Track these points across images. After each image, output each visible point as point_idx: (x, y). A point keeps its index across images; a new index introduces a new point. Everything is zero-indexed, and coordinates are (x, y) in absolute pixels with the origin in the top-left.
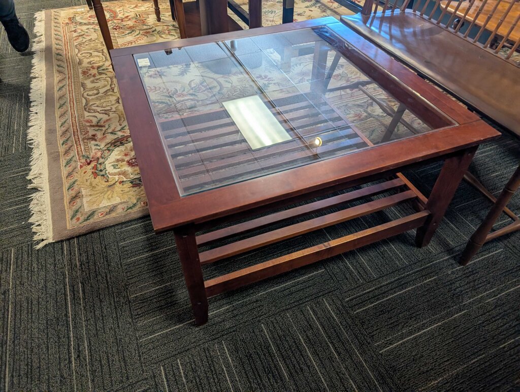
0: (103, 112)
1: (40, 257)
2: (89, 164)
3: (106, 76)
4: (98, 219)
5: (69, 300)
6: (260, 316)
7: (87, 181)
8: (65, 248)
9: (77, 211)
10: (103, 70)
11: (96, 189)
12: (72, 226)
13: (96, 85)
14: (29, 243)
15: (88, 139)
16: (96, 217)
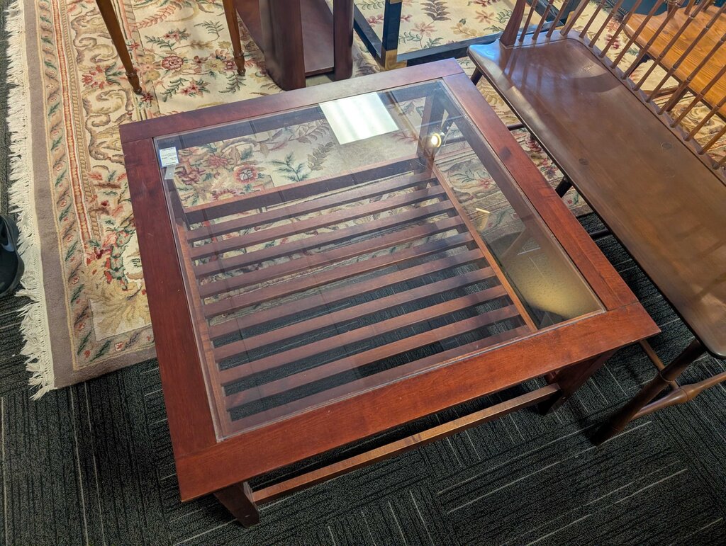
0: (116, 158)
1: (39, 413)
2: (99, 257)
3: (119, 88)
4: (114, 355)
5: (81, 481)
6: (327, 514)
7: (97, 288)
8: (72, 400)
9: (85, 340)
10: (114, 75)
11: (111, 303)
12: (80, 364)
13: (105, 105)
14: (23, 389)
15: (96, 210)
16: (111, 351)
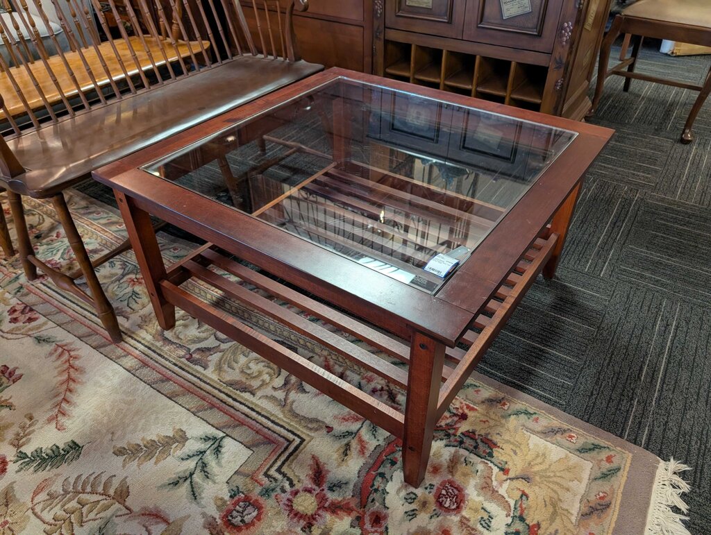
4: (583, 434)
9: (604, 476)
16: (583, 441)
